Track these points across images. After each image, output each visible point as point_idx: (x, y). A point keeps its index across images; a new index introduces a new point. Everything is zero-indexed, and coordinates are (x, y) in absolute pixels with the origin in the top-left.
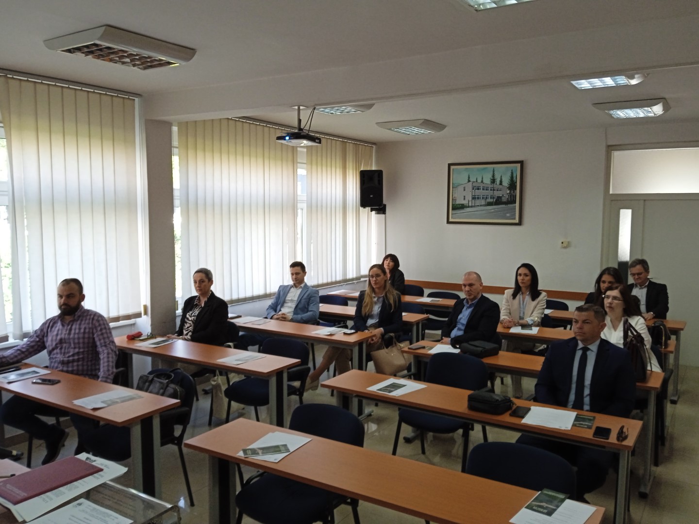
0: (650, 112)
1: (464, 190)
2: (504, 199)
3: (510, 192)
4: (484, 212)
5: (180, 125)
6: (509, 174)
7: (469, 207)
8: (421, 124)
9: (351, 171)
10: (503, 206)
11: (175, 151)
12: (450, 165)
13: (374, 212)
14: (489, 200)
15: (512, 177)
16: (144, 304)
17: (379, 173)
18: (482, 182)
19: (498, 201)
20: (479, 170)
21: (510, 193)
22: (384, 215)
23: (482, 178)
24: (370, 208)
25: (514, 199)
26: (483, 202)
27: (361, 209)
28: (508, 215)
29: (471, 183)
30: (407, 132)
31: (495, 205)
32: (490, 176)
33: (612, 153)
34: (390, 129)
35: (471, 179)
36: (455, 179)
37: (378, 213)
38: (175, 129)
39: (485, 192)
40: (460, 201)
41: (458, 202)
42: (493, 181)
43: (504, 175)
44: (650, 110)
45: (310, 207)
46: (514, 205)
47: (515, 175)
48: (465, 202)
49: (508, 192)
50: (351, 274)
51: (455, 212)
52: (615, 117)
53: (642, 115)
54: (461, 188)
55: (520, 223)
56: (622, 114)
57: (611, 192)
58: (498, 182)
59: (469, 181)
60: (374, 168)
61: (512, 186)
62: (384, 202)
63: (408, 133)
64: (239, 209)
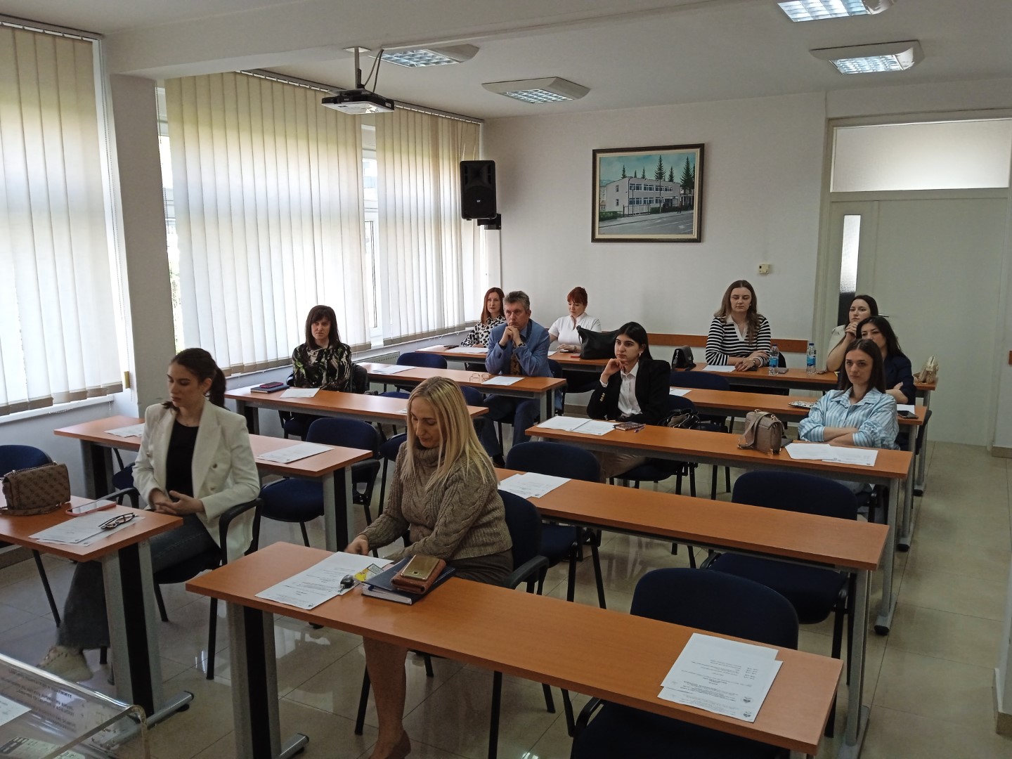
0: (895, 62)
1: (618, 191)
2: (676, 204)
3: (685, 191)
4: (646, 223)
5: (168, 84)
6: (684, 165)
7: (624, 216)
8: (550, 86)
9: (446, 162)
10: (675, 213)
11: (163, 127)
12: (595, 152)
13: (482, 227)
14: (655, 205)
15: (688, 169)
16: (127, 370)
17: (490, 165)
18: (644, 177)
19: (667, 207)
20: (638, 159)
21: (684, 194)
22: (498, 231)
23: (644, 172)
24: (476, 220)
25: (690, 203)
26: (645, 209)
27: (464, 221)
28: (682, 227)
29: (627, 179)
30: (530, 99)
31: (662, 212)
32: (656, 168)
33: (835, 131)
34: (504, 94)
35: (627, 174)
36: (604, 174)
37: (489, 228)
38: (161, 92)
39: (654, 194)
40: (611, 208)
41: (607, 210)
42: (660, 175)
43: (675, 166)
44: (896, 60)
45: (384, 219)
46: (691, 212)
47: (691, 167)
48: (618, 209)
49: (682, 192)
50: (451, 321)
51: (603, 224)
52: (842, 72)
53: (881, 68)
54: (612, 188)
55: (699, 240)
56: (853, 66)
57: (831, 191)
58: (667, 176)
59: (624, 176)
60: (481, 158)
61: (688, 183)
62: (498, 211)
63: (533, 100)
64: (273, 221)
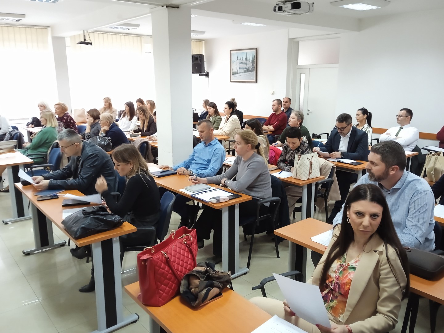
2: (250, 69)
4: (243, 76)
7: (238, 73)
10: (250, 72)
12: (230, 51)
14: (245, 69)
15: (253, 57)
17: (200, 56)
18: (242, 60)
19: (248, 70)
20: (241, 53)
22: (208, 78)
23: (242, 58)
24: (198, 74)
25: (254, 69)
26: (243, 71)
28: (252, 77)
29: (238, 60)
31: (247, 72)
32: (245, 57)
35: (239, 59)
36: (234, 58)
39: (245, 66)
40: (235, 70)
42: (246, 59)
43: (251, 54)
46: (254, 72)
48: (236, 71)
49: (252, 65)
51: (233, 76)
54: (235, 63)
55: (256, 82)
58: (248, 60)
59: (238, 59)
60: (203, 53)
61: (253, 62)
